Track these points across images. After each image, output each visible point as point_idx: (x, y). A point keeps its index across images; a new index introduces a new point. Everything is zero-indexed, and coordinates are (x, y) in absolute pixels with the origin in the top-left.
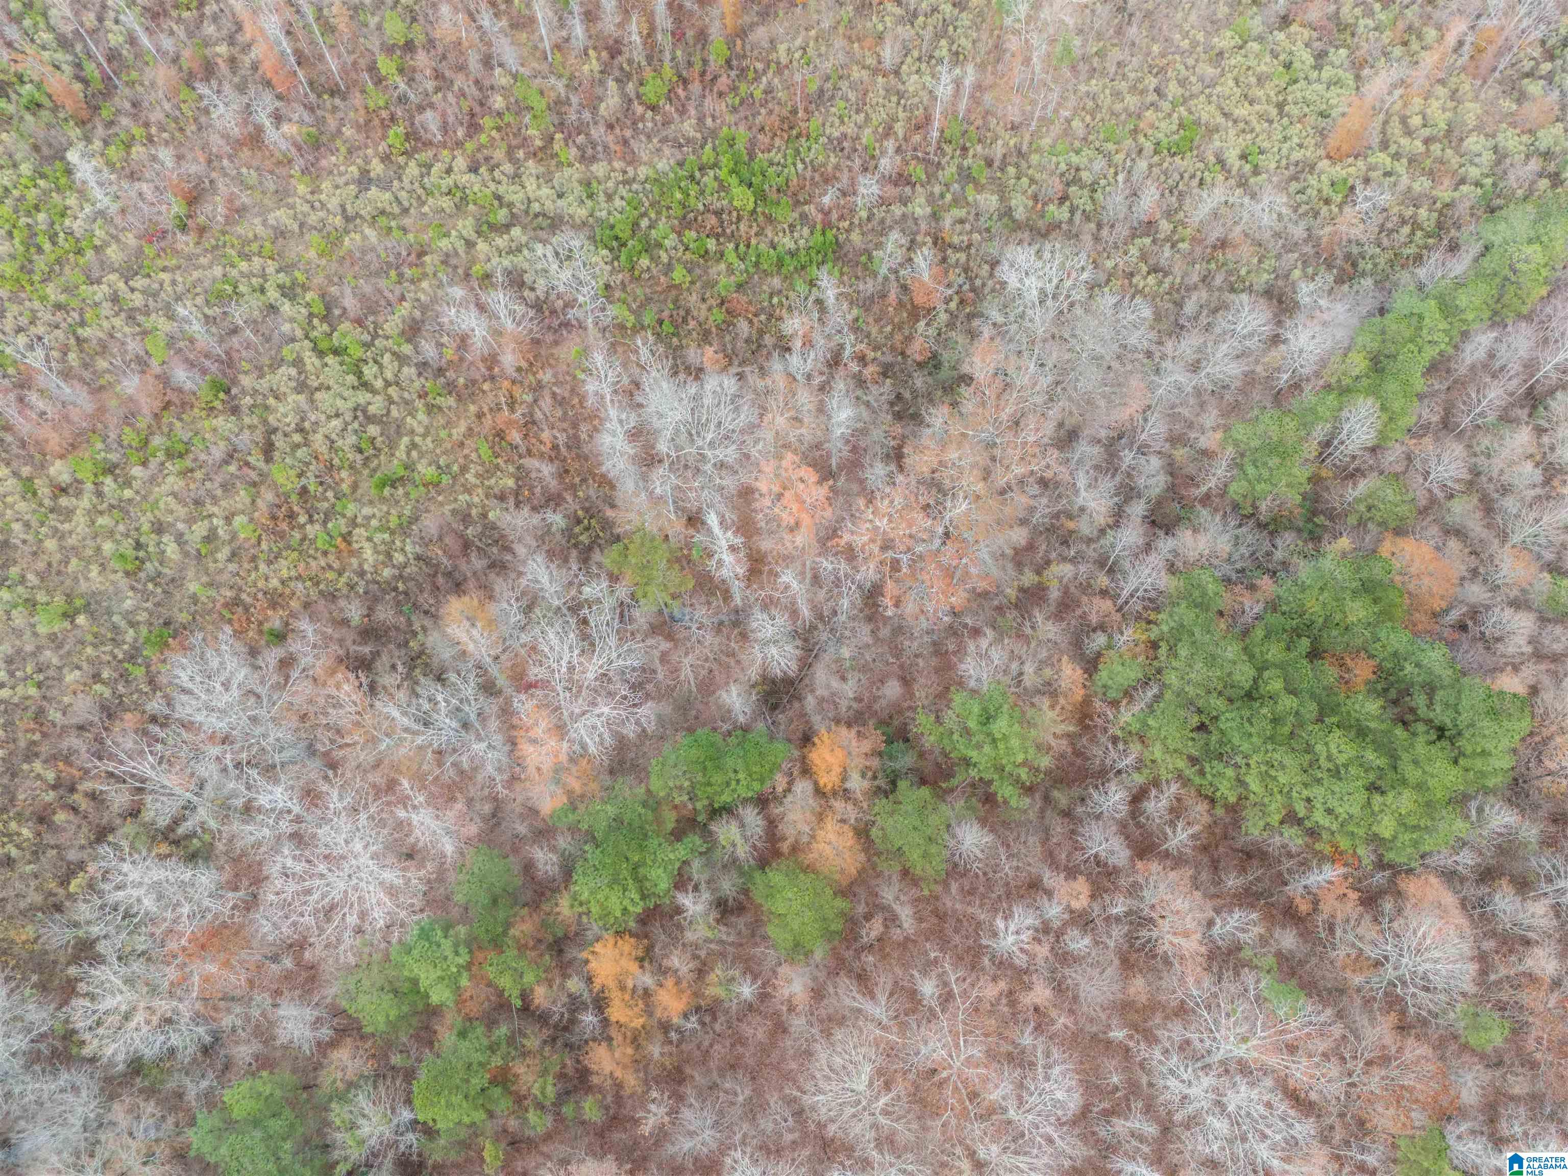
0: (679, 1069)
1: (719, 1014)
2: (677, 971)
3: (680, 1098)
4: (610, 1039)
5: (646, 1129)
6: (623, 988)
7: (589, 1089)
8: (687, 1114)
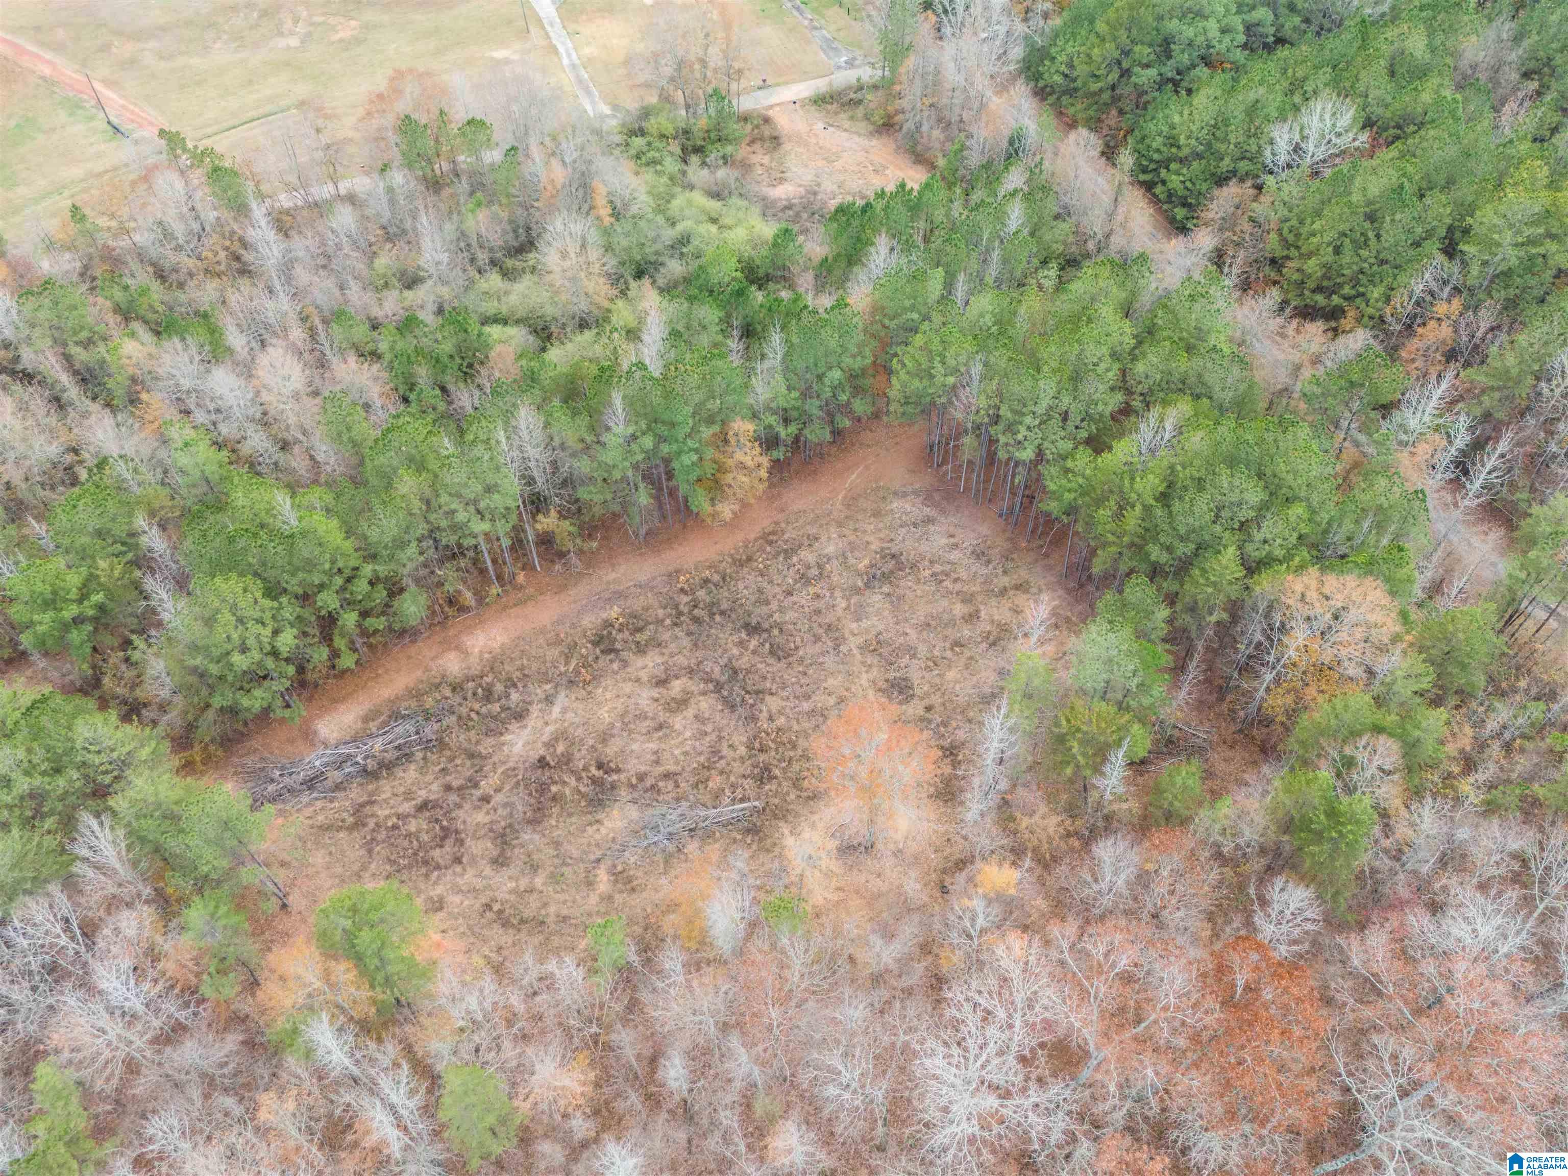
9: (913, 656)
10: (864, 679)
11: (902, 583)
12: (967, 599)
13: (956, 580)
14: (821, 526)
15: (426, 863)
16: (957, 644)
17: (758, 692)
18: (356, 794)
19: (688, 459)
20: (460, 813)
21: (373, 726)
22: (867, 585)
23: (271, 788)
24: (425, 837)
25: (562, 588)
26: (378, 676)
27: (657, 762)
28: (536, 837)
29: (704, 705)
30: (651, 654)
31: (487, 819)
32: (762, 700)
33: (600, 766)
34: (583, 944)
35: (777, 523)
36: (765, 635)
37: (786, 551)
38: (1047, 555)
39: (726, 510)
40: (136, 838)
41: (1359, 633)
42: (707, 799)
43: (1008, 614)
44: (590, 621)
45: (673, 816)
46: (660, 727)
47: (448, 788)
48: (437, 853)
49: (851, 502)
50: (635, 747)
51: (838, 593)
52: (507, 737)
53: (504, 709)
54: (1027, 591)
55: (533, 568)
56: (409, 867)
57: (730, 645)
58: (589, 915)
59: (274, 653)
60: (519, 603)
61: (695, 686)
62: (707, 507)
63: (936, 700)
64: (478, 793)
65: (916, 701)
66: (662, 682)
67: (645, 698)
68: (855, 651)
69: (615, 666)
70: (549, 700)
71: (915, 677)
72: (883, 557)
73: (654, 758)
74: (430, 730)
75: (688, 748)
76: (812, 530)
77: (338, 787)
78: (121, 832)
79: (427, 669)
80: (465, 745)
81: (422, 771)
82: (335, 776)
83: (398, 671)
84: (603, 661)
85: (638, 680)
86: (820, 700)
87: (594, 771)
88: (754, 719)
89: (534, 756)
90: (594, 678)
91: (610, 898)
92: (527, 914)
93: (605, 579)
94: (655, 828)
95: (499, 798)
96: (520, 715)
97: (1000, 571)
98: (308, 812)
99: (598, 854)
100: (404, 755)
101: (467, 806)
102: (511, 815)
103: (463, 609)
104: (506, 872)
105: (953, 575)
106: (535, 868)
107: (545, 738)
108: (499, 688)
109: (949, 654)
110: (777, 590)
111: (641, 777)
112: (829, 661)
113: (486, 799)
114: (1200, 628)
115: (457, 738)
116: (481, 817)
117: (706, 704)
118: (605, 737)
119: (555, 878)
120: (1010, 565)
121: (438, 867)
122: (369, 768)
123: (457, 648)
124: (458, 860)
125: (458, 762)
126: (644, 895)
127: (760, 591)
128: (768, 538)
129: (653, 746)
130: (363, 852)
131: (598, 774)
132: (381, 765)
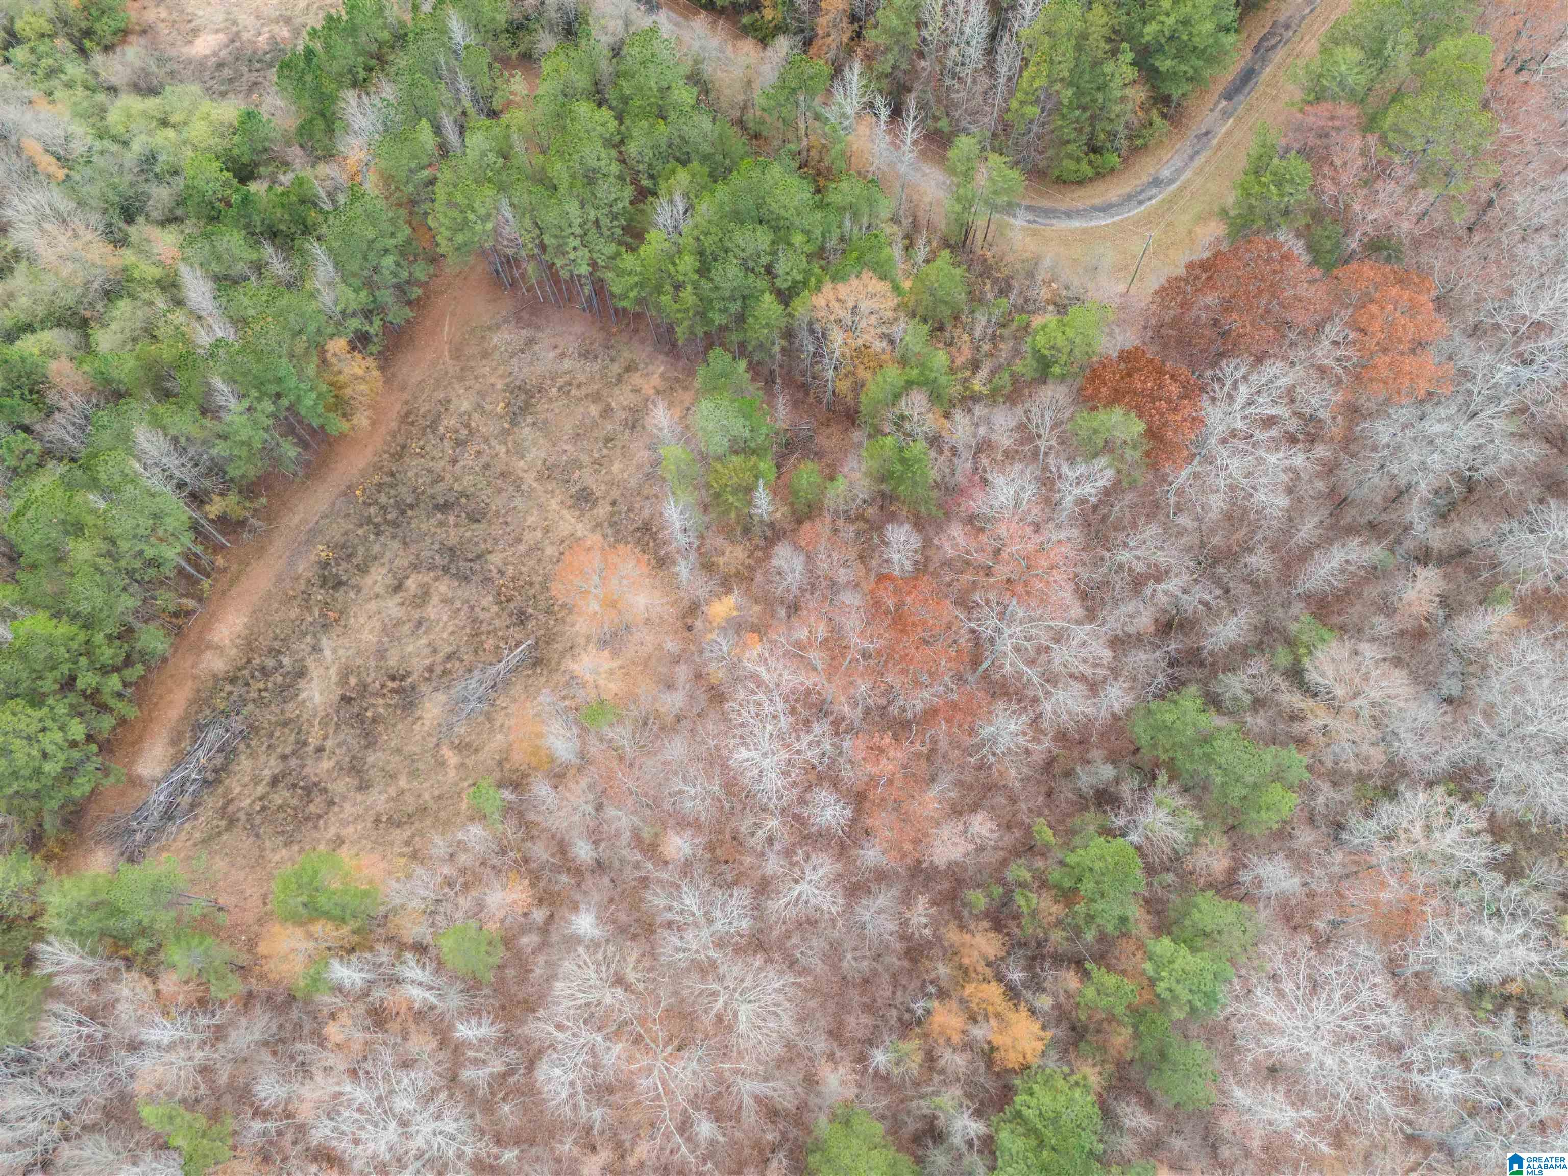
0: (914, 961)
1: (899, 1025)
2: (955, 1050)
3: (903, 937)
4: (989, 964)
5: (922, 901)
6: (998, 1015)
7: (987, 914)
8: (892, 926)
9: (580, 467)
10: (554, 504)
11: (539, 408)
12: (596, 398)
13: (579, 386)
14: (445, 387)
15: (307, 819)
16: (608, 440)
17: (479, 557)
18: (212, 802)
20: (307, 770)
21: (185, 744)
22: (514, 423)
23: (138, 837)
24: (294, 802)
25: (261, 551)
26: (156, 704)
27: (435, 651)
28: (379, 754)
29: (443, 589)
30: (373, 569)
31: (332, 763)
32: (486, 562)
33: (393, 678)
34: (464, 806)
35: (407, 402)
36: (457, 510)
37: (430, 427)
38: (636, 331)
39: (362, 419)
42: (491, 658)
43: (632, 396)
44: (305, 567)
45: (473, 684)
46: (419, 624)
47: (284, 758)
48: (312, 808)
49: (457, 353)
50: (410, 648)
51: (493, 442)
52: (303, 695)
53: (284, 676)
54: (636, 369)
55: (223, 547)
56: (298, 828)
57: (433, 530)
58: (456, 784)
60: (233, 582)
61: (427, 578)
62: (344, 426)
63: (615, 493)
64: (310, 749)
65: (601, 502)
66: (398, 588)
67: (392, 607)
68: (535, 485)
69: (352, 595)
70: (316, 649)
71: (590, 482)
72: (512, 392)
73: (430, 649)
74: (237, 724)
75: (450, 629)
76: (440, 395)
77: (193, 806)
79: (195, 678)
80: (273, 719)
81: (253, 756)
82: (187, 799)
83: (170, 691)
84: (340, 594)
85: (377, 596)
86: (530, 538)
87: (390, 684)
88: (487, 580)
89: (335, 697)
90: (341, 613)
91: (463, 764)
92: (410, 810)
93: (292, 524)
94: (466, 700)
95: (329, 744)
96: (301, 673)
97: (607, 362)
98: (183, 836)
99: (435, 740)
100: (228, 753)
101: (309, 762)
102: (349, 750)
103: (188, 613)
104: (374, 791)
105: (575, 382)
106: (393, 777)
107: (334, 679)
108: (270, 663)
109: (605, 452)
110: (442, 463)
111: (430, 669)
112: (518, 502)
113: (320, 750)
115: (268, 717)
116: (326, 764)
117: (444, 587)
118: (381, 654)
119: (413, 774)
120: (613, 353)
121: (320, 817)
122: (210, 779)
123: (209, 647)
124: (331, 803)
125: (277, 734)
126: (487, 749)
127: (430, 471)
128: (406, 418)
129: (424, 641)
130: (252, 839)
131: (395, 685)
132: (216, 771)
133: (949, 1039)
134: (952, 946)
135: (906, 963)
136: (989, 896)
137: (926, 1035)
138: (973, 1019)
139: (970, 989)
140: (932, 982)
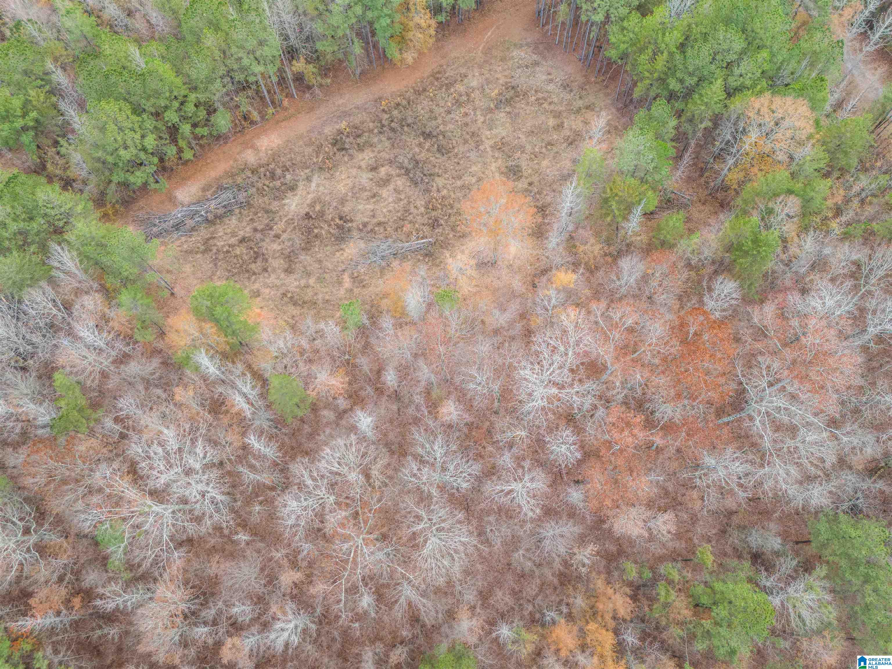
1: (528, 617)
6: (601, 656)
7: (630, 584)
8: (562, 550)
9: (523, 152)
10: (493, 167)
11: (518, 105)
12: (557, 115)
13: (550, 103)
14: (468, 68)
15: (247, 271)
16: (550, 144)
17: (430, 175)
18: (204, 232)
19: (385, 22)
20: (264, 244)
21: (209, 194)
22: (497, 107)
23: (155, 229)
24: (246, 257)
25: (312, 109)
26: (208, 164)
27: (374, 216)
28: (308, 258)
29: (399, 183)
30: (366, 151)
31: (279, 248)
32: (433, 180)
33: (341, 218)
34: (338, 315)
35: (441, 66)
36: (434, 140)
37: (447, 85)
38: (607, 87)
39: (410, 57)
40: (84, 257)
41: (789, 133)
42: (403, 237)
43: (581, 125)
44: (329, 130)
45: (384, 246)
46: (374, 196)
47: (255, 230)
48: (253, 266)
49: (487, 51)
50: (360, 207)
51: (478, 113)
52: (286, 201)
53: (283, 184)
54: (593, 110)
55: (292, 96)
56: (239, 273)
57: (413, 146)
58: (341, 299)
59: (144, 149)
60: (286, 119)
61: (394, 172)
62: (397, 56)
63: (535, 179)
64: (272, 233)
65: (523, 179)
66: (374, 169)
67: (365, 178)
68: (489, 149)
69: (346, 159)
70: (309, 179)
71: (524, 164)
72: (507, 89)
73: (371, 214)
74: (242, 197)
75: (391, 208)
76: (463, 71)
77: (193, 229)
78: (75, 253)
79: (236, 160)
80: (263, 205)
81: (240, 220)
82: (190, 223)
83: (219, 161)
84: (339, 155)
85: (360, 167)
86: (468, 179)
87: (337, 221)
88: (428, 191)
89: (303, 212)
90: (334, 166)
91: (351, 290)
92: (306, 298)
93: (336, 103)
94: (374, 253)
95: (284, 236)
96: (293, 188)
97: (577, 97)
98: (178, 243)
99: (344, 267)
100: (228, 211)
101: (267, 240)
102: (292, 245)
103: (253, 123)
104: (293, 277)
105: (549, 100)
106: (309, 275)
107: (308, 201)
108: (279, 172)
109: (544, 150)
110: (442, 110)
111: (365, 225)
112: (473, 155)
113: (277, 236)
114: (694, 132)
115: (259, 201)
116: (276, 246)
117: (400, 182)
118: (343, 201)
119: (320, 280)
120: (584, 93)
121: (254, 274)
122: (209, 218)
123: (253, 147)
124: (265, 270)
125: (260, 215)
126: (370, 289)
127: (431, 111)
128: (435, 76)
129: (370, 207)
130: (211, 265)
131: (340, 222)
132: (216, 217)
133: (558, 650)
134: (594, 590)
135: (556, 581)
136: (640, 573)
137: (543, 637)
138: (583, 648)
139: (592, 626)
140: (568, 604)
